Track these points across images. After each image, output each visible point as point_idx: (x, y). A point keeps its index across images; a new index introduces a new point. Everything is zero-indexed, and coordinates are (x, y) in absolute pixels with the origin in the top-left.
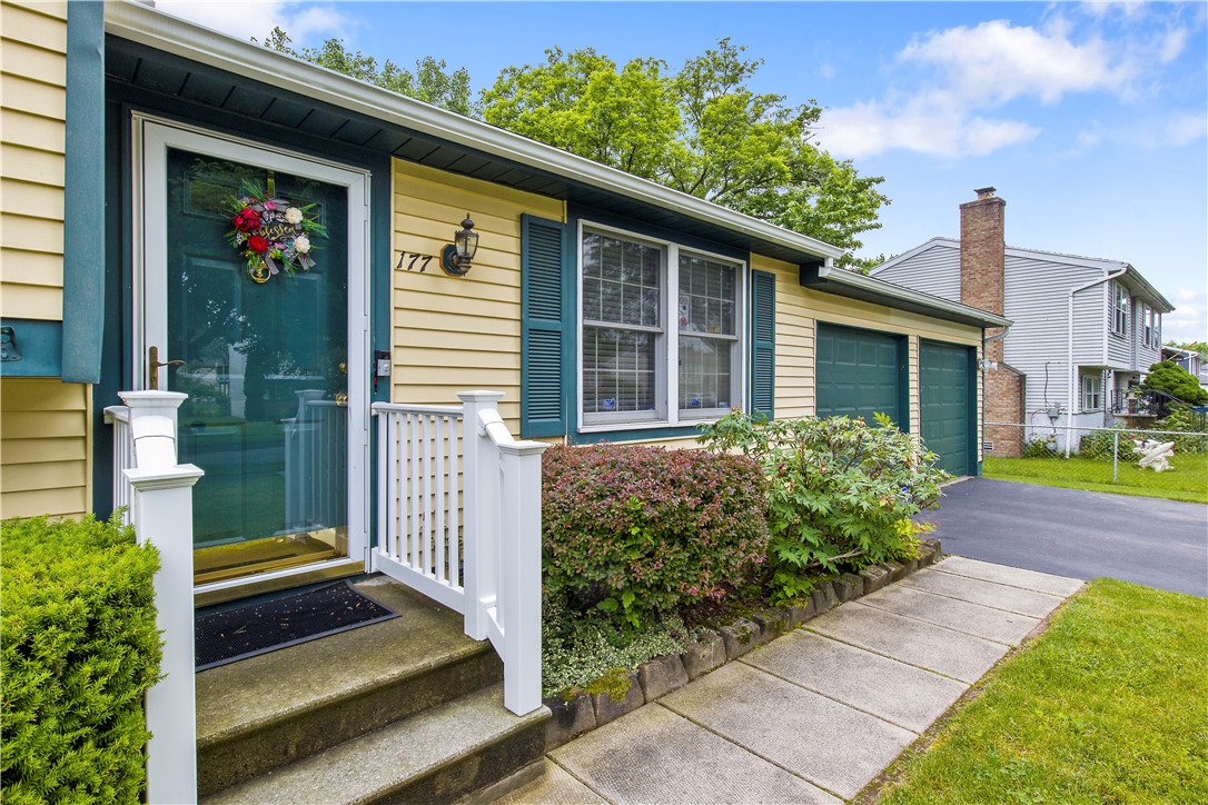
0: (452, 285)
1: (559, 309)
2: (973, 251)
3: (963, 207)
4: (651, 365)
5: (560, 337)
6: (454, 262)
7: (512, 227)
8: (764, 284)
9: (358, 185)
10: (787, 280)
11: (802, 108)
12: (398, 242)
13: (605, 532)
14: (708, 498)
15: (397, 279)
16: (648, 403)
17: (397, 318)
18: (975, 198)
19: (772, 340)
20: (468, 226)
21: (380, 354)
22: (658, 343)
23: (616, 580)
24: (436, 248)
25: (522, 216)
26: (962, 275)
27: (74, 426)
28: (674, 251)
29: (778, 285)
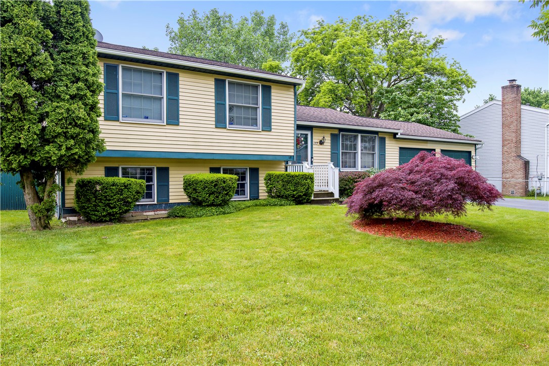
0: (321, 146)
1: (338, 149)
2: (507, 107)
3: (503, 88)
4: (355, 159)
5: (338, 154)
6: (321, 143)
7: (329, 136)
8: (383, 140)
9: (309, 133)
10: (390, 138)
11: (435, 40)
12: (314, 141)
13: (346, 180)
14: (360, 177)
15: (314, 146)
16: (355, 167)
17: (314, 152)
18: (508, 84)
19: (385, 152)
20: (324, 137)
21: (312, 158)
22: (356, 154)
23: (347, 187)
24: (318, 141)
25: (331, 134)
26: (503, 118)
27: (283, 167)
28: (359, 135)
29: (386, 139)
